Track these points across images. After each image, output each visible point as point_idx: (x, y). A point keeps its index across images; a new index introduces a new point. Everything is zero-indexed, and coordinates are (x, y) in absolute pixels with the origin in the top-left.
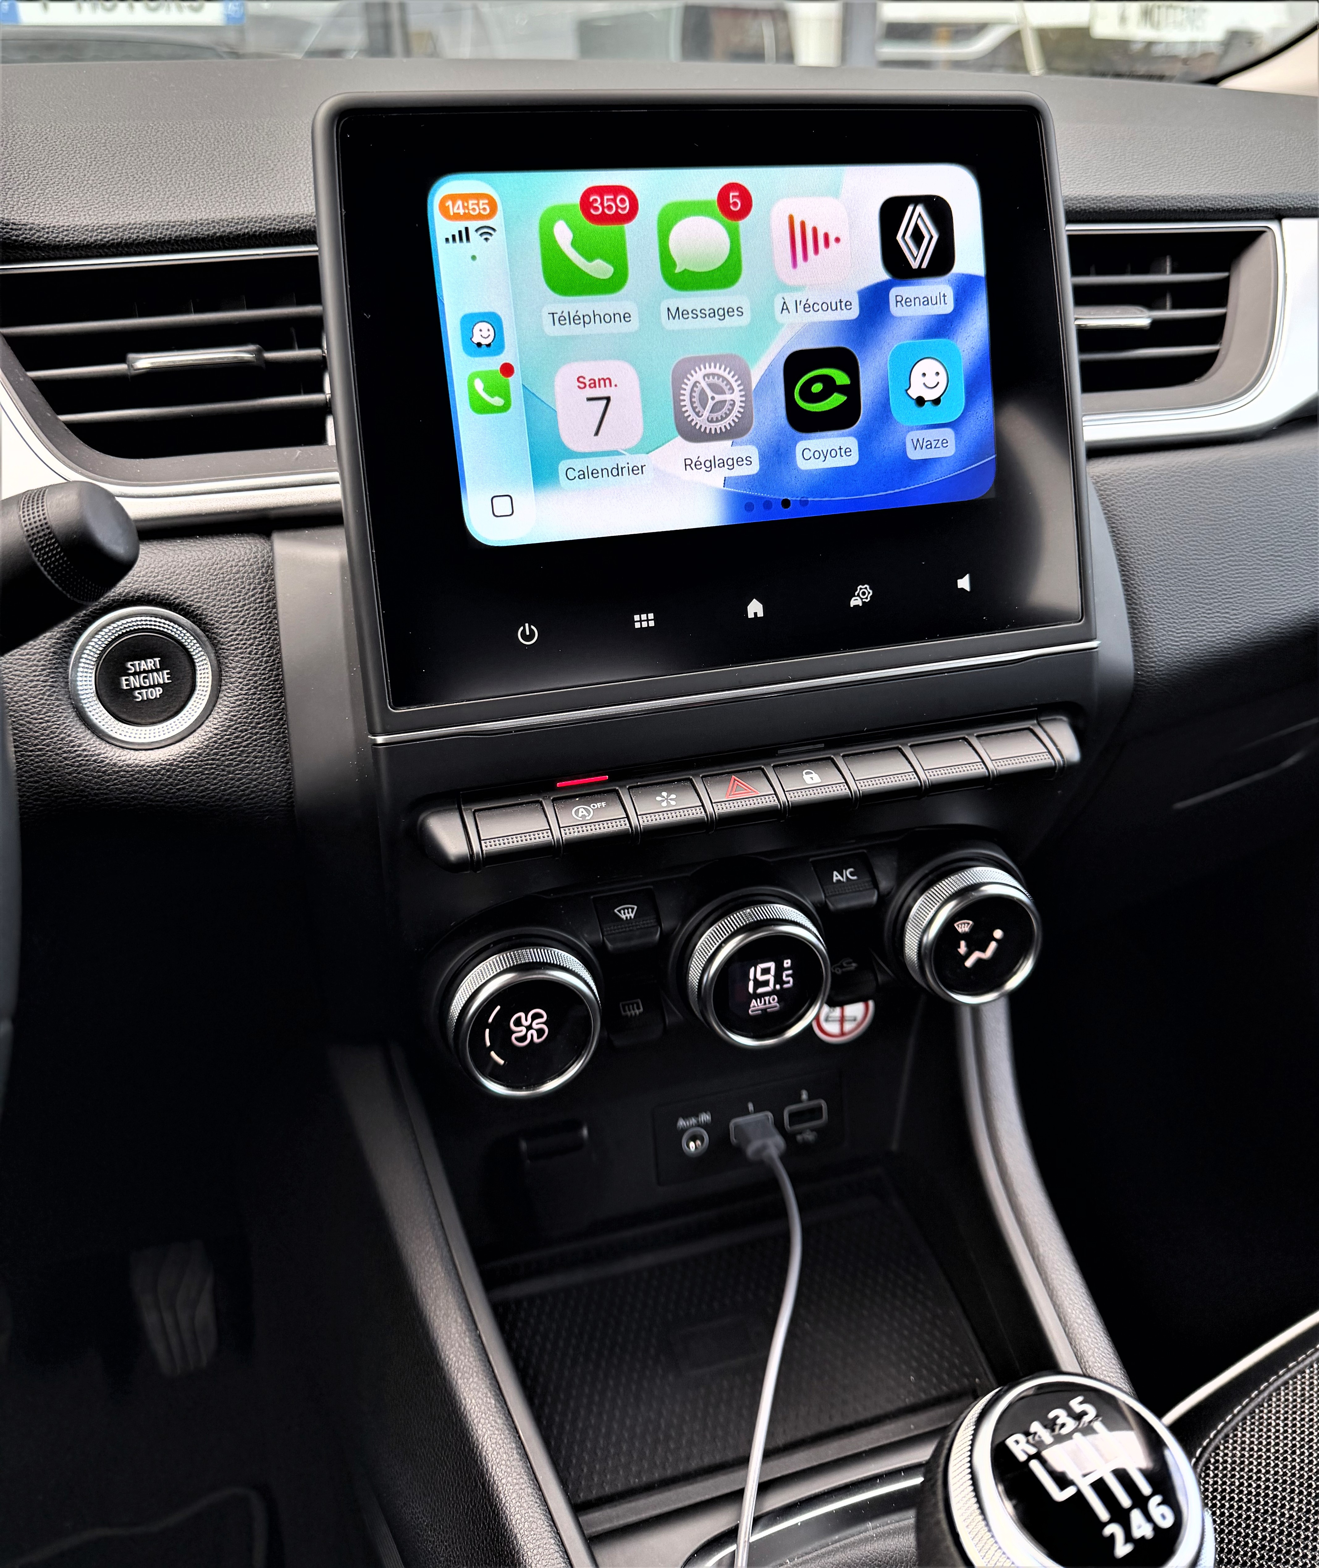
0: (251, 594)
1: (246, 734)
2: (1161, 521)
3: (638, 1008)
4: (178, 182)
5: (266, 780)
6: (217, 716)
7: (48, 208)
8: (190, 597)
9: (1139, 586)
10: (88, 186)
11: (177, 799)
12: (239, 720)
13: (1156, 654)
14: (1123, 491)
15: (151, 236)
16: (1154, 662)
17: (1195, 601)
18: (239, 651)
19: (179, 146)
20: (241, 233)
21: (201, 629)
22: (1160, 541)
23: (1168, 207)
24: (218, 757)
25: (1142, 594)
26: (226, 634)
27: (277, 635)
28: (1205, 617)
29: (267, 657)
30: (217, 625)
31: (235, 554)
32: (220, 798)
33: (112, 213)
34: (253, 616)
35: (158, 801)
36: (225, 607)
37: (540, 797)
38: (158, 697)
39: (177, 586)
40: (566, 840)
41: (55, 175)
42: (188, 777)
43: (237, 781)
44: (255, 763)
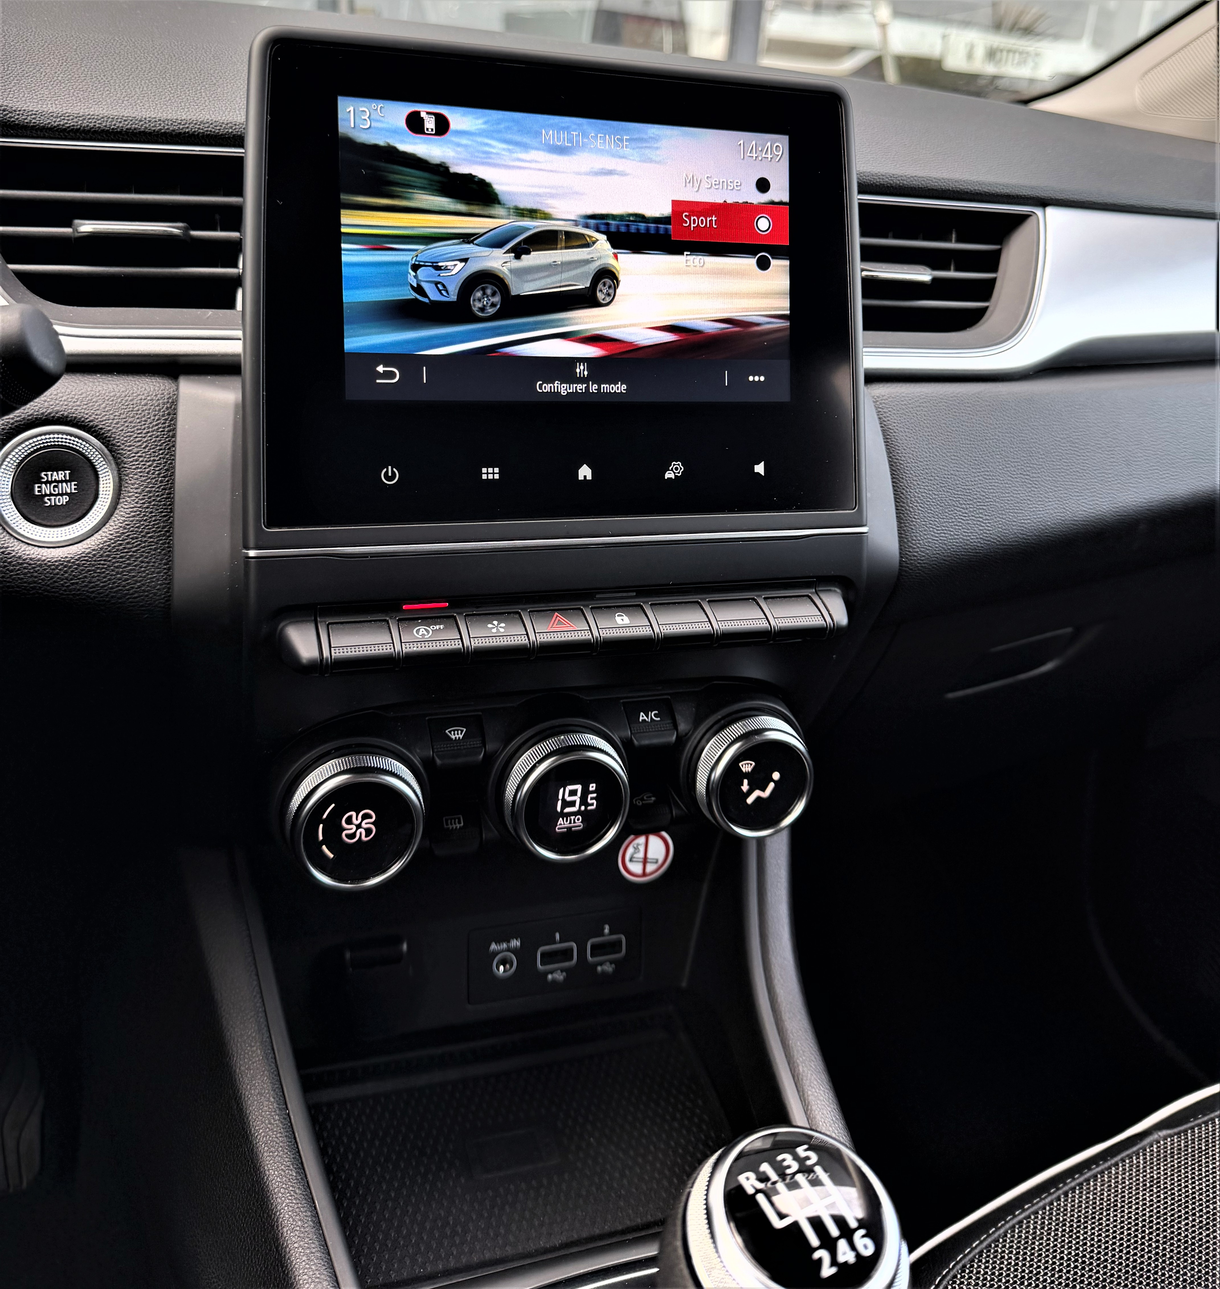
0: (155, 423)
1: (136, 542)
2: (929, 438)
3: (459, 823)
4: (134, 86)
5: (149, 583)
6: (113, 524)
7: (21, 95)
8: (103, 421)
9: (907, 488)
10: (58, 81)
11: (70, 592)
12: (132, 529)
13: (919, 545)
14: (898, 411)
15: (105, 126)
16: (917, 552)
17: (954, 505)
18: (139, 470)
19: (138, 58)
20: (183, 131)
21: (109, 450)
22: (926, 453)
23: (952, 188)
24: (110, 559)
25: (909, 495)
26: (129, 455)
27: (173, 460)
28: (961, 519)
29: (162, 477)
30: (123, 447)
31: (145, 389)
32: (107, 595)
33: (75, 105)
34: (154, 442)
35: (54, 592)
36: (132, 432)
37: (386, 616)
38: (64, 503)
39: (92, 411)
40: (405, 653)
41: (30, 69)
42: (81, 574)
43: (123, 581)
44: (141, 567)
